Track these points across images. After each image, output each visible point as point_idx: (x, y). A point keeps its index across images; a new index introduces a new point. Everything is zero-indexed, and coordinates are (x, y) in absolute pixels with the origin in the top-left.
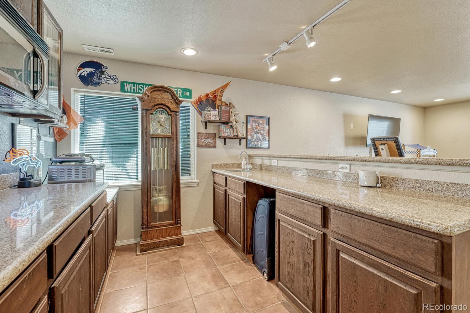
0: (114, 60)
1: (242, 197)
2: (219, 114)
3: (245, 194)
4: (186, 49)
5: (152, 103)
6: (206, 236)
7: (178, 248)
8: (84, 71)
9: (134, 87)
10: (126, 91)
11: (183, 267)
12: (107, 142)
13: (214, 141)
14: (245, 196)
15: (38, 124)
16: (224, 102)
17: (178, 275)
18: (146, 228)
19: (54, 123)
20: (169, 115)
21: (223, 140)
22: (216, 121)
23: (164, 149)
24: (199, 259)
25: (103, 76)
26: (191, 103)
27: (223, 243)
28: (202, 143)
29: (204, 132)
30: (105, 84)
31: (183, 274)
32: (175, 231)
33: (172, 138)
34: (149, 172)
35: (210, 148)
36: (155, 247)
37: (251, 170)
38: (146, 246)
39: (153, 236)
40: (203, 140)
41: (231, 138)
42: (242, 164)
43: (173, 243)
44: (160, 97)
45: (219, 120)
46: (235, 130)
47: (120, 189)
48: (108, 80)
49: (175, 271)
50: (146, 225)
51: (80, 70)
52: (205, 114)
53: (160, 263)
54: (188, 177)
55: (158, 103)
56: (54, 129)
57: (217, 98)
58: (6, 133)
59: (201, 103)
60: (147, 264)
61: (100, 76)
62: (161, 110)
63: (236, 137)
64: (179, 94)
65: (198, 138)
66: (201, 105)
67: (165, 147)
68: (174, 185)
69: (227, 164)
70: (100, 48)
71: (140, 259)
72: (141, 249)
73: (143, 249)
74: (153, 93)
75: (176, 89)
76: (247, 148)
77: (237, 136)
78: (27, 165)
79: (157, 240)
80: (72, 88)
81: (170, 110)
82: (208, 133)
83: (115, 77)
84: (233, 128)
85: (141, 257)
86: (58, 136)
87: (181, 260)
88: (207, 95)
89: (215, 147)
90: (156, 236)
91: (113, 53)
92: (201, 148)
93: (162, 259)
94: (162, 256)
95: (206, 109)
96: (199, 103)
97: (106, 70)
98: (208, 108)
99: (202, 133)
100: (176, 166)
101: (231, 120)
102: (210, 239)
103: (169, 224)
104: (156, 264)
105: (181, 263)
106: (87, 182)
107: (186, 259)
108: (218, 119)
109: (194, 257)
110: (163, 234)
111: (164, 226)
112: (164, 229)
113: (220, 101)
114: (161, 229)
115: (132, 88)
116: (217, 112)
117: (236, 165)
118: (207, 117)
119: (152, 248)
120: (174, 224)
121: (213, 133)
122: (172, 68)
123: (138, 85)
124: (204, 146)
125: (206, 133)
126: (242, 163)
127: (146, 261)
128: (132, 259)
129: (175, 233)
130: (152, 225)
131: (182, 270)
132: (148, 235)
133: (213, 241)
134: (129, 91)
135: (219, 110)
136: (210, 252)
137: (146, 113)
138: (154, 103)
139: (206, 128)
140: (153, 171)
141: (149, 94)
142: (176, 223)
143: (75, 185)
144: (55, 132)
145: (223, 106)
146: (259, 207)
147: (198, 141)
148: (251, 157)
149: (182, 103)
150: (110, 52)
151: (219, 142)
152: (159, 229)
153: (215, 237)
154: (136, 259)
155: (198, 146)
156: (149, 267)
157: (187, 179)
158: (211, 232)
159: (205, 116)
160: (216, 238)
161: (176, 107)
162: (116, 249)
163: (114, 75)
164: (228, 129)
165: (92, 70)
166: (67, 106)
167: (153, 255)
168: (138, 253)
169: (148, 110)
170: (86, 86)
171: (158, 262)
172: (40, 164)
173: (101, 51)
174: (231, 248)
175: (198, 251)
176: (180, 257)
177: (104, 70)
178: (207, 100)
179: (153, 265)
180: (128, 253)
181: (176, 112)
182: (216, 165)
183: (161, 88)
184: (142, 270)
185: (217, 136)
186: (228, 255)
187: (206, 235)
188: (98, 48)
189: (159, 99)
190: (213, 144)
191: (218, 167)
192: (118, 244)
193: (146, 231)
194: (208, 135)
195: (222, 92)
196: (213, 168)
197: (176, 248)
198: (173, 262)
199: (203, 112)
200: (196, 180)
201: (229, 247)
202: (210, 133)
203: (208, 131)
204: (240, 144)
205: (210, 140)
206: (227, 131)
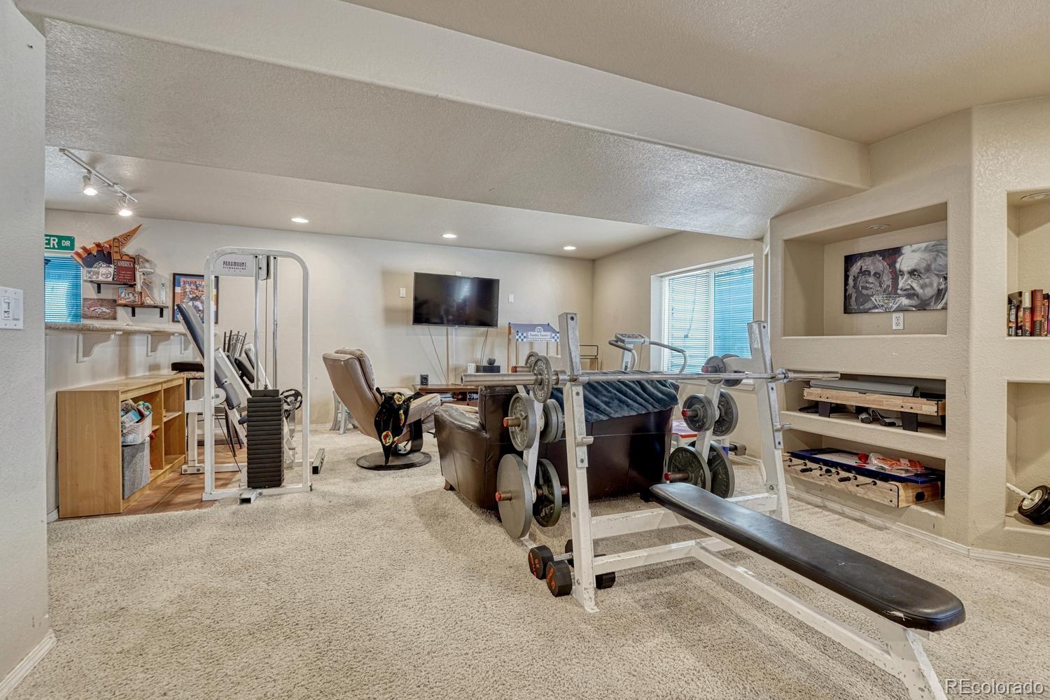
2: (113, 271)
13: (113, 310)
16: (127, 255)
21: (130, 310)
26: (73, 256)
28: (91, 313)
29: (95, 297)
35: (105, 320)
40: (92, 309)
45: (113, 280)
59: (88, 256)
64: (53, 243)
66: (88, 259)
75: (48, 238)
76: (175, 320)
82: (102, 300)
88: (99, 245)
89: (115, 318)
92: (89, 319)
95: (95, 265)
96: (85, 256)
98: (100, 263)
99: (93, 299)
101: (136, 280)
108: (111, 279)
113: (119, 253)
116: (111, 270)
118: (92, 277)
121: (111, 300)
124: (94, 317)
125: (98, 299)
135: (115, 266)
139: (99, 291)
145: (121, 260)
147: (83, 310)
151: (122, 313)
159: (88, 275)
164: (130, 294)
178: (99, 252)
185: (118, 303)
190: (111, 315)
194: (102, 302)
199: (92, 270)
202: (105, 300)
203: (102, 296)
204: (161, 315)
205: (104, 309)
206: (127, 297)
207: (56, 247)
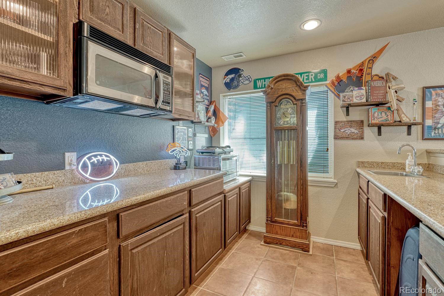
0: (246, 62)
1: (382, 215)
2: (366, 93)
3: (385, 211)
4: (306, 23)
5: (276, 94)
6: (344, 253)
7: (303, 253)
8: (227, 79)
9: (265, 82)
10: (258, 87)
11: (296, 277)
12: (247, 136)
13: (361, 130)
14: (386, 215)
15: (195, 125)
16: (376, 75)
17: (286, 284)
18: (270, 221)
19: (201, 123)
20: (294, 104)
21: (376, 129)
22: (361, 103)
23: (284, 142)
24: (319, 277)
25: (241, 79)
26: (326, 86)
27: (364, 271)
28: (341, 134)
29: (345, 120)
30: (242, 85)
31: (291, 285)
32: (300, 234)
33: (297, 129)
34: (273, 165)
35: (353, 140)
36: (278, 243)
37: (422, 175)
38: (270, 239)
39: (277, 232)
40: (342, 131)
41: (389, 125)
42: (407, 164)
43: (297, 246)
44: (284, 87)
45: (366, 101)
46: (396, 112)
47: (253, 178)
48: (244, 81)
49: (285, 278)
50: (270, 218)
51: (225, 78)
52: (344, 97)
53: (277, 261)
54: (325, 175)
55: (282, 93)
56: (209, 127)
57: (364, 71)
58: (169, 132)
59: (340, 83)
60: (265, 257)
61: (238, 80)
62: (286, 100)
63: (397, 123)
64: (311, 78)
65: (335, 128)
66: (340, 86)
67: (291, 140)
68: (299, 182)
69: (382, 163)
70: (234, 55)
71: (261, 249)
72: (265, 240)
73: (266, 240)
74: (276, 84)
75: (308, 74)
76: (424, 139)
77: (400, 121)
78: (179, 154)
79: (280, 237)
80: (220, 94)
81: (295, 99)
82: (351, 121)
83: (249, 77)
84: (392, 110)
85: (263, 248)
86: (212, 133)
87: (298, 268)
88: (349, 72)
89: (362, 138)
90: (279, 232)
91: (244, 55)
92: (340, 140)
93: (280, 258)
94: (282, 255)
95: (347, 90)
96: (336, 85)
97: (242, 72)
98: (350, 88)
99: (342, 122)
100: (301, 162)
101: (389, 98)
102: (349, 258)
103: (293, 224)
104: (272, 261)
105: (296, 272)
106: (215, 170)
107: (305, 270)
108: (364, 100)
109: (314, 271)
110: (286, 233)
111: (288, 224)
112: (288, 227)
113: (369, 74)
114: (284, 227)
115: (264, 83)
116: (363, 92)
117: (399, 165)
118: (347, 100)
119: (275, 242)
120: (299, 225)
121: (359, 121)
122: (302, 51)
123: (268, 79)
124: (345, 138)
125: (348, 121)
126: (407, 162)
127: (266, 253)
128: (256, 246)
129: (300, 235)
130: (276, 220)
131: (293, 280)
132: (272, 229)
133: (350, 262)
134: (261, 87)
135: (367, 88)
136: (339, 276)
137: (270, 106)
138: (278, 94)
139: (348, 114)
140: (279, 164)
141: (273, 86)
142: (301, 225)
143: (213, 171)
144: (210, 130)
145: (375, 80)
146: (407, 240)
147: (335, 132)
148: (431, 155)
149: (308, 88)
150: (241, 56)
151: (369, 133)
152: (283, 226)
153: (357, 258)
154: (259, 248)
155: (336, 138)
156: (264, 261)
157: (324, 178)
158: (354, 250)
159: (343, 99)
160: (358, 260)
161: (301, 94)
162: (249, 232)
163: (248, 75)
164: (383, 113)
165: (233, 76)
166: (217, 109)
167: (275, 251)
168: (263, 243)
169: (273, 102)
170: (229, 90)
171: (275, 259)
172: (189, 154)
173: (235, 57)
174: (374, 284)
175: (323, 267)
176: (299, 264)
177: (241, 73)
178: (349, 78)
179: (269, 260)
180: (256, 239)
181: (302, 100)
182: (362, 163)
183: (284, 76)
184: (257, 261)
185: (365, 123)
186: (364, 291)
187: (345, 251)
188: (232, 55)
189: (283, 89)
190: (359, 135)
191: (366, 165)
192: (251, 228)
193: (270, 224)
194: (351, 123)
195: (371, 62)
196: (358, 167)
197: (300, 253)
198: (288, 266)
199: (342, 95)
200: (332, 180)
201: (371, 281)
202: (354, 121)
203: (350, 118)
204: (409, 133)
205: (353, 130)
206: (380, 116)
207: (314, 80)
